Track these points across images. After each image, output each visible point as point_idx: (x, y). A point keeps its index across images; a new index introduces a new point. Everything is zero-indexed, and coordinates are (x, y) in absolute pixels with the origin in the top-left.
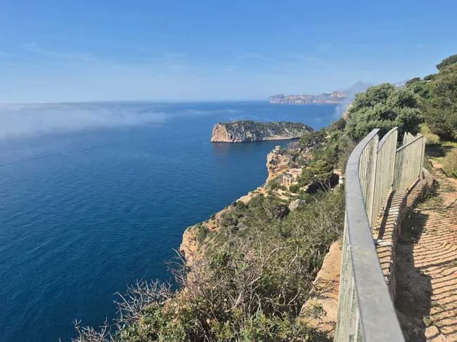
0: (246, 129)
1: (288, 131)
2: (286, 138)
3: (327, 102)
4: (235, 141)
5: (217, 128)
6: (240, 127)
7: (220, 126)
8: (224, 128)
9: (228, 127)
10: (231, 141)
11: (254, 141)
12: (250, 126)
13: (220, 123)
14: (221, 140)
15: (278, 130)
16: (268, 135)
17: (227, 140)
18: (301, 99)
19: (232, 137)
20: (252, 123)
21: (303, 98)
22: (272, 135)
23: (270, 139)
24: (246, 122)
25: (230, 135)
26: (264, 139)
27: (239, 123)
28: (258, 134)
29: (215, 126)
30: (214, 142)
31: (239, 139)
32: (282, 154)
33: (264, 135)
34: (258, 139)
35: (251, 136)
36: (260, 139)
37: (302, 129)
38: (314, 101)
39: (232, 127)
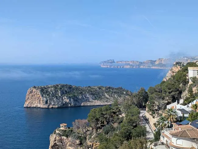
0: (63, 93)
1: (108, 96)
2: (106, 103)
3: (153, 67)
4: (51, 107)
5: (31, 92)
6: (56, 91)
7: (34, 90)
8: (39, 92)
9: (44, 91)
10: (46, 106)
11: (71, 107)
12: (67, 90)
13: (35, 87)
14: (34, 106)
15: (97, 95)
16: (87, 100)
17: (41, 105)
18: (129, 64)
19: (47, 102)
20: (70, 87)
21: (131, 63)
22: (91, 100)
23: (89, 104)
24: (63, 86)
25: (45, 99)
26: (82, 104)
27: (56, 87)
28: (76, 99)
29: (29, 90)
30: (27, 107)
31: (54, 104)
32: (67, 136)
33: (83, 100)
34: (75, 104)
35: (68, 101)
36: (78, 104)
37: (123, 94)
38: (142, 67)
39: (47, 92)
